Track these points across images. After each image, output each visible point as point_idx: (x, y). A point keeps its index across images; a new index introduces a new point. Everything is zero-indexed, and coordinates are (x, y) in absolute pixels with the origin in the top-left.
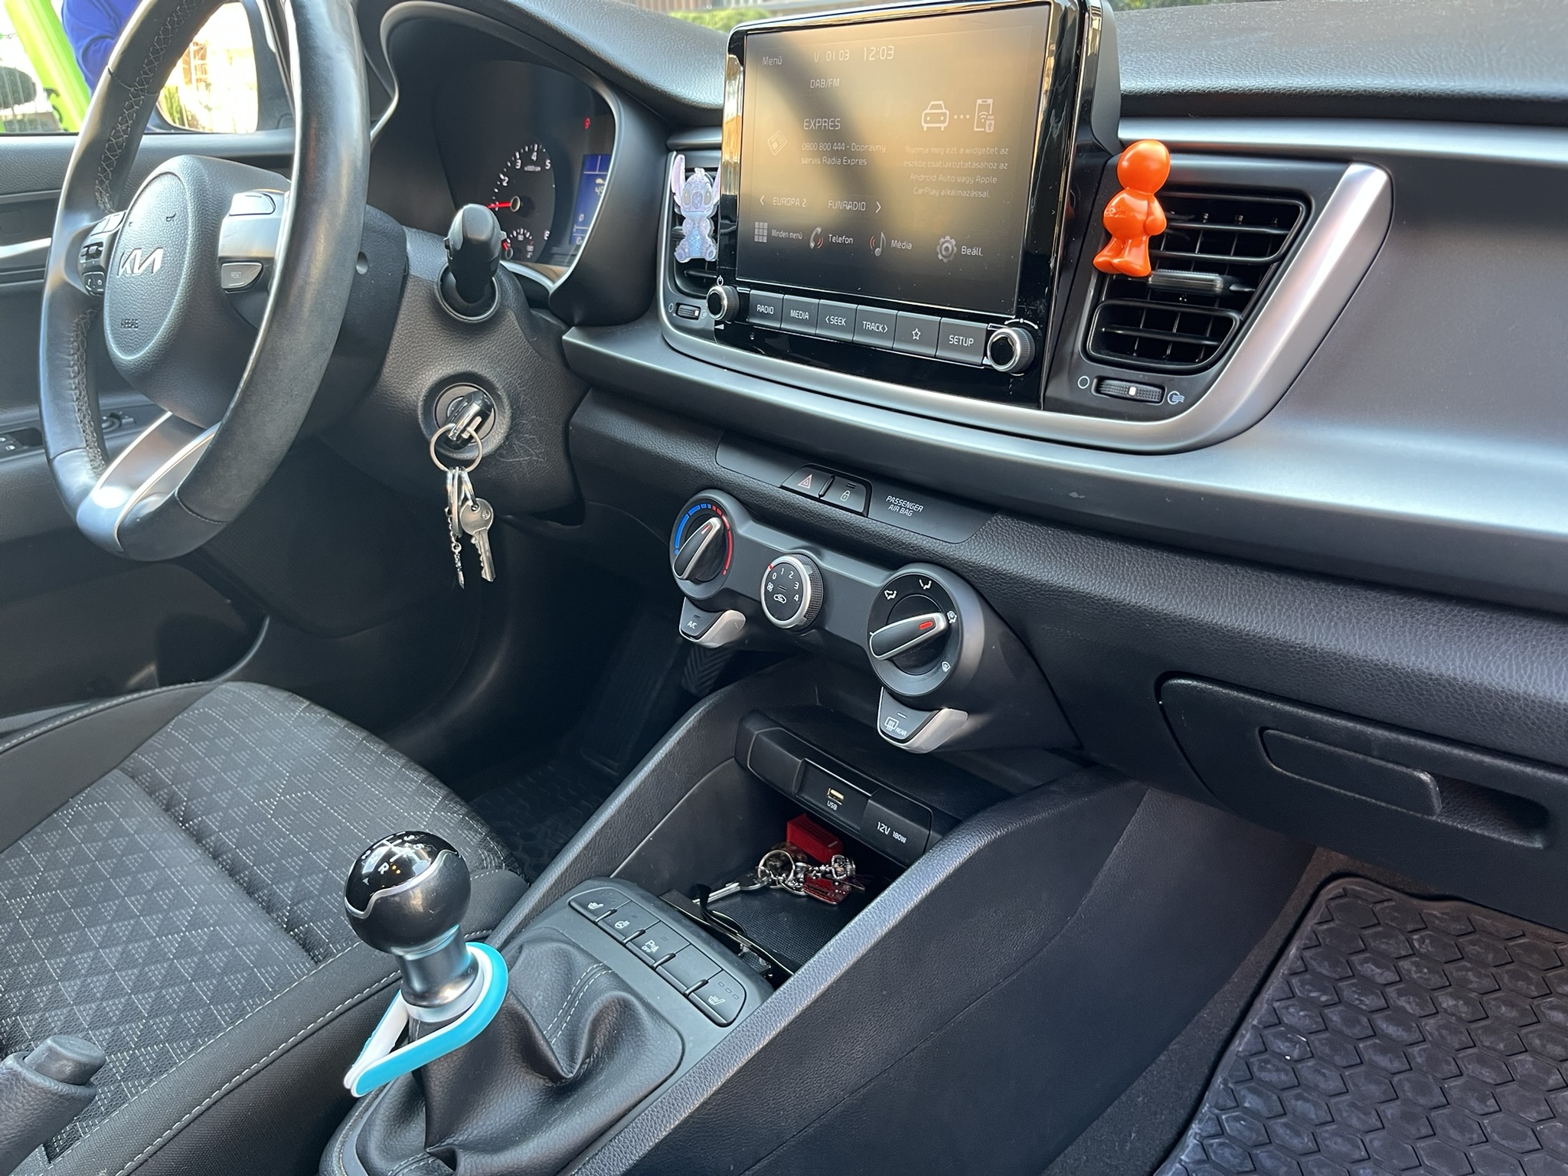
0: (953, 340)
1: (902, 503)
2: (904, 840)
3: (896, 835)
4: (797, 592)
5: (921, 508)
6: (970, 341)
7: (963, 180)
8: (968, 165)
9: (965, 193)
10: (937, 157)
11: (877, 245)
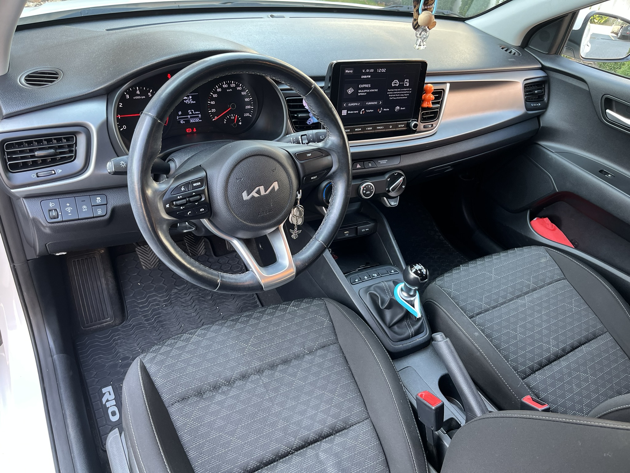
0: (399, 126)
1: (382, 161)
2: (368, 229)
3: (366, 230)
5: (387, 160)
6: (403, 125)
7: (402, 95)
8: (402, 92)
9: (402, 98)
10: (396, 91)
11: (380, 111)
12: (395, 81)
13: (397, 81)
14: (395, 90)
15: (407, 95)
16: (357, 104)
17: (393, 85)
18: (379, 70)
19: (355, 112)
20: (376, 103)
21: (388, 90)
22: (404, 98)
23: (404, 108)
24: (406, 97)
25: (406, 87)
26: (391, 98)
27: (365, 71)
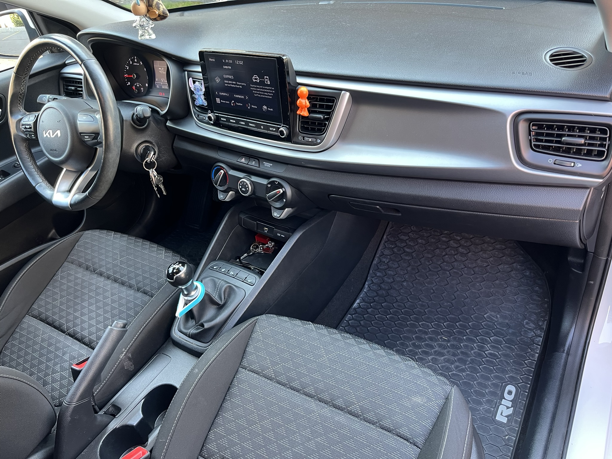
0: (271, 129)
1: (267, 164)
2: (284, 236)
3: (282, 236)
4: (247, 188)
5: (272, 165)
6: (275, 129)
7: (265, 94)
8: (266, 90)
9: (266, 97)
10: (258, 88)
11: (249, 106)
12: (255, 77)
13: (256, 77)
14: (258, 86)
15: (271, 94)
16: (226, 95)
17: (254, 81)
18: (237, 62)
19: (227, 102)
20: (243, 97)
21: (251, 85)
22: (268, 97)
23: (271, 110)
24: (271, 97)
25: (267, 85)
26: (256, 95)
27: (225, 61)
